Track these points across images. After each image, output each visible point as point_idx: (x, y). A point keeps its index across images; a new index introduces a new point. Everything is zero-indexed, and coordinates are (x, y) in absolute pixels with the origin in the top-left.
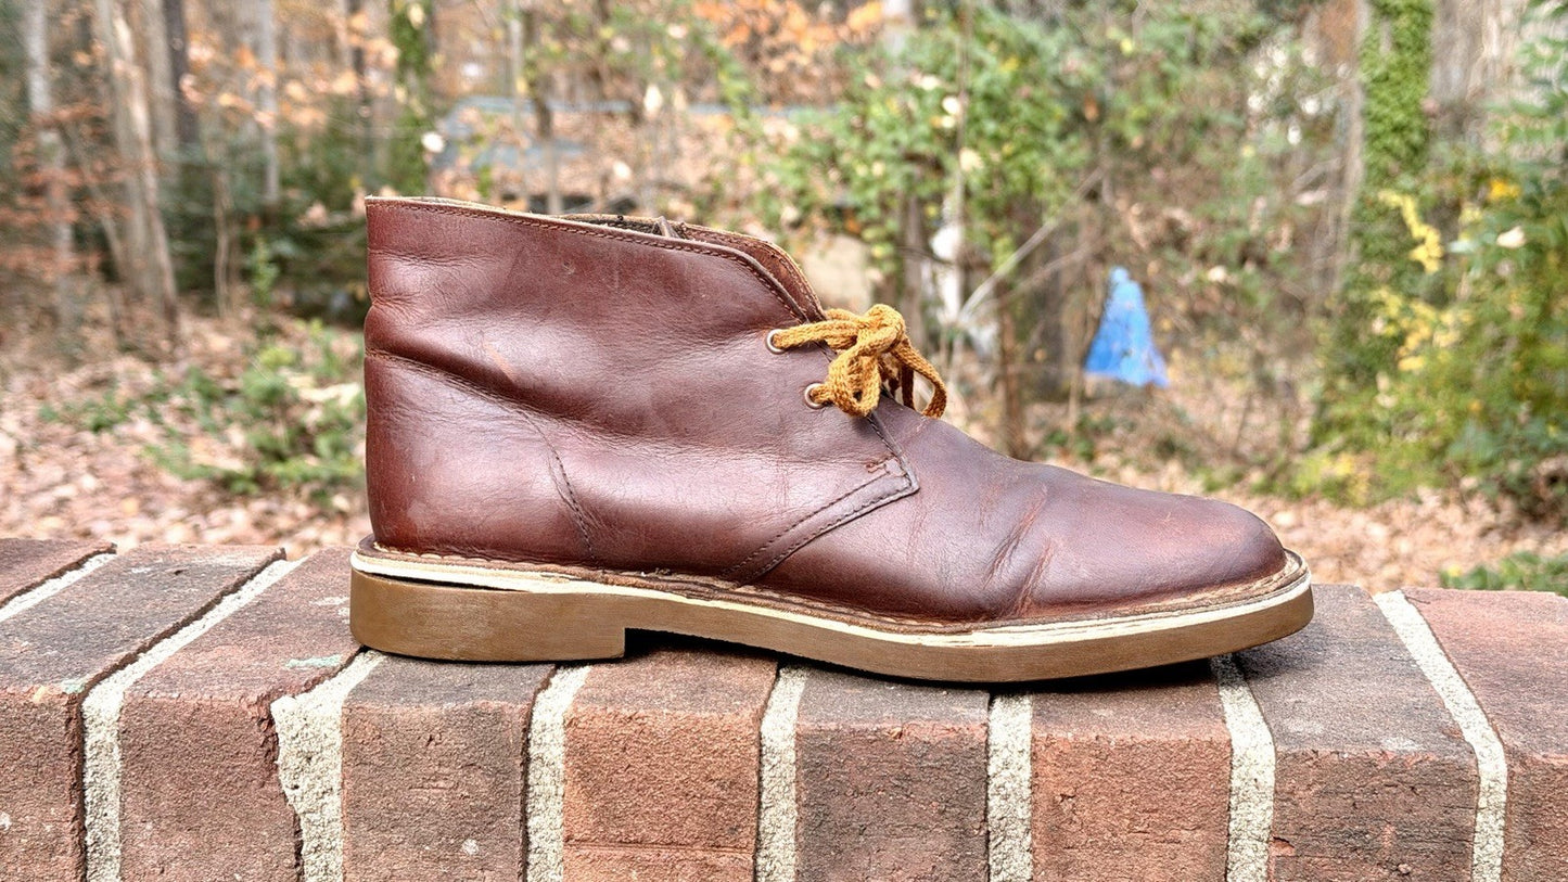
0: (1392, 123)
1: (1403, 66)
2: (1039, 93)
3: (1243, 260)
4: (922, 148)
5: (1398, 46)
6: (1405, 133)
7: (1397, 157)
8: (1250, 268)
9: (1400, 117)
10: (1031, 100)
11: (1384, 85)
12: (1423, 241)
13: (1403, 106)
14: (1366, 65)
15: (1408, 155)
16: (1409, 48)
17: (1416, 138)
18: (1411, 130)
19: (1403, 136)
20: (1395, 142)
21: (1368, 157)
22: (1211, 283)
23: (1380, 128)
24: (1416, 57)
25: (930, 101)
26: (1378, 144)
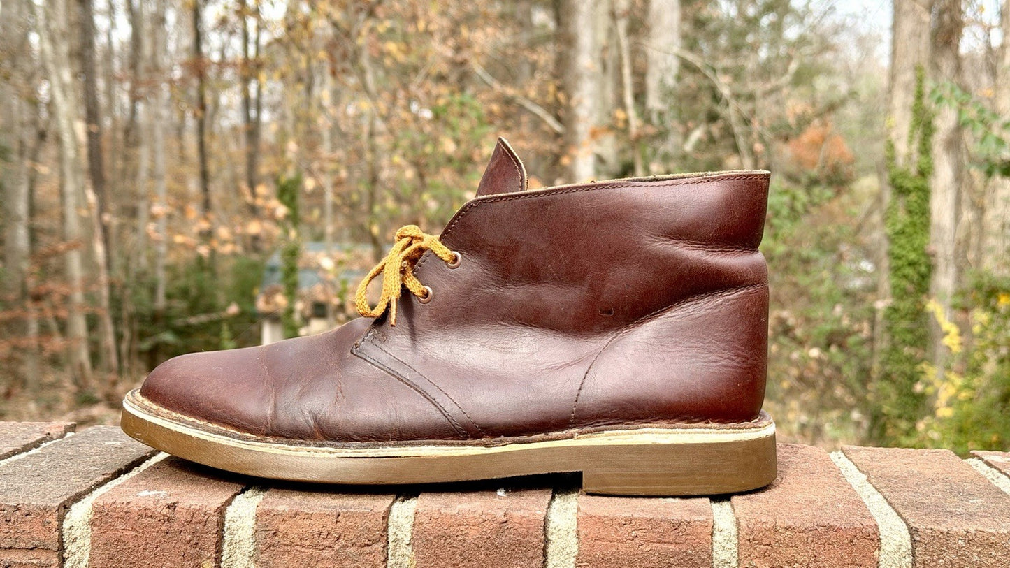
0: (907, 260)
1: (914, 224)
3: (829, 345)
5: (910, 212)
6: (916, 266)
7: (912, 282)
8: (834, 349)
9: (913, 256)
11: (902, 237)
12: (947, 333)
13: (915, 250)
14: (889, 225)
15: (918, 280)
16: (917, 214)
17: (923, 269)
18: (920, 265)
19: (915, 269)
20: (909, 271)
21: (894, 281)
22: (811, 359)
23: (900, 263)
24: (921, 219)
26: (899, 273)
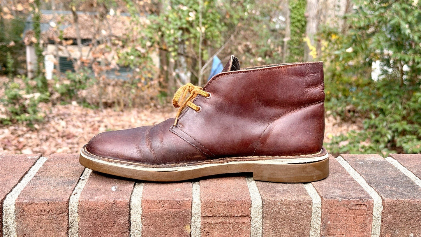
0: (297, 19)
1: (300, 5)
2: (214, 11)
3: (265, 56)
4: (184, 26)
6: (300, 22)
7: (299, 28)
8: (267, 58)
9: (299, 18)
10: (212, 13)
11: (295, 9)
12: (312, 50)
13: (300, 15)
14: (290, 4)
15: (301, 28)
17: (303, 23)
18: (302, 21)
19: (300, 23)
20: (298, 24)
21: (292, 28)
22: (258, 62)
24: (303, 2)
25: (186, 13)
26: (294, 25)
